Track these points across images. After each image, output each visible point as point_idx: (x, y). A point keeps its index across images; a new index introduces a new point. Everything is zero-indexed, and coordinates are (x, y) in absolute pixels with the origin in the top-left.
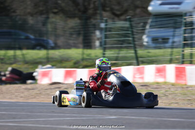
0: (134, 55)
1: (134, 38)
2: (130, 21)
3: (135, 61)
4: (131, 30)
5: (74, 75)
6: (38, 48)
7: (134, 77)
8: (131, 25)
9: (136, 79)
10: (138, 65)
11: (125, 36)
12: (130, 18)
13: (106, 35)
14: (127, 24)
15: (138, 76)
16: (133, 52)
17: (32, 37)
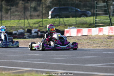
0: (109, 21)
1: (109, 12)
2: (107, 3)
3: (110, 24)
4: (107, 7)
5: (82, 32)
6: (83, 16)
7: (109, 32)
8: (107, 5)
9: (109, 33)
10: (112, 26)
11: (105, 10)
12: (106, 1)
13: (96, 10)
14: (105, 4)
15: (110, 32)
16: (109, 19)
17: (79, 10)
